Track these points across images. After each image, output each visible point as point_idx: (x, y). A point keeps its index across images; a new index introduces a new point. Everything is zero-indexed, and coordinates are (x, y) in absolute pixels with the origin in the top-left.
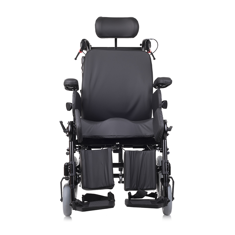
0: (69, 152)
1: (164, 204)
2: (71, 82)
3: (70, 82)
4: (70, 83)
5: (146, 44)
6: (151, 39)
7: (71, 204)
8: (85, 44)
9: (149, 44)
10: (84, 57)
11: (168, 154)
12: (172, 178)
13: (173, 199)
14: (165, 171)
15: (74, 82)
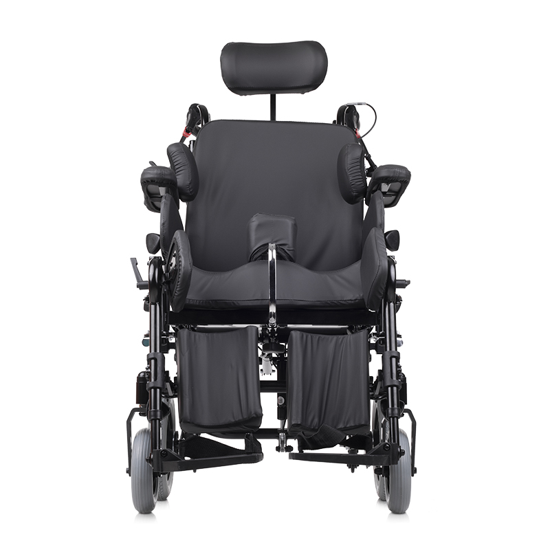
0: (149, 338)
1: (389, 458)
2: (159, 172)
3: (155, 171)
4: (156, 174)
5: (348, 115)
6: (359, 104)
7: (150, 457)
8: (198, 114)
9: (355, 117)
10: (194, 141)
11: (400, 346)
12: (409, 412)
13: (414, 471)
14: (392, 377)
15: (166, 173)
